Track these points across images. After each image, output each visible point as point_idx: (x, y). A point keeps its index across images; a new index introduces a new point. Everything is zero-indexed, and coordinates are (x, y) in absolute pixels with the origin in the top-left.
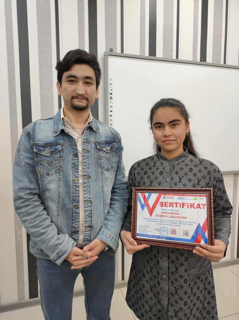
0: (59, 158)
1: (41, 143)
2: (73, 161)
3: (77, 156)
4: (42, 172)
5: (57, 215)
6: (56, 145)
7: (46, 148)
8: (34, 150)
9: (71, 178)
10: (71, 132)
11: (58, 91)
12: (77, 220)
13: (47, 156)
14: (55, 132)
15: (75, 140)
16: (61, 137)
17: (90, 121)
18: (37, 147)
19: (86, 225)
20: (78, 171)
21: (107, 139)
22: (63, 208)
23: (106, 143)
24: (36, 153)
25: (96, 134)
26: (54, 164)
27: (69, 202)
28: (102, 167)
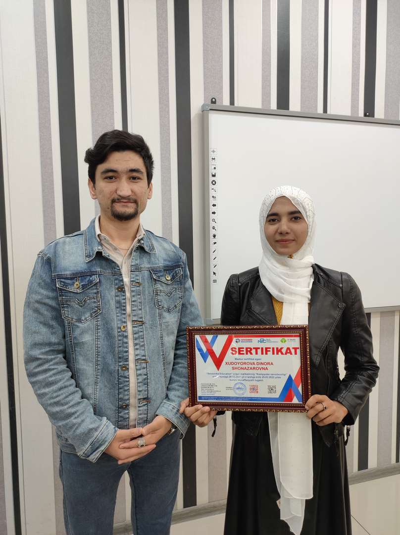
0: (95, 295)
1: (68, 273)
2: (117, 298)
3: (124, 289)
4: (70, 317)
5: (95, 382)
6: (91, 276)
7: (75, 281)
8: (57, 286)
9: (115, 324)
10: (113, 255)
11: (91, 193)
12: (126, 388)
13: (77, 293)
14: (88, 256)
15: (118, 266)
16: (98, 262)
17: (140, 238)
18: (61, 280)
19: (139, 397)
20: (125, 312)
21: (167, 263)
22: (104, 370)
23: (165, 270)
24: (61, 289)
25: (150, 256)
26: (89, 304)
27: (113, 360)
28: (160, 307)
